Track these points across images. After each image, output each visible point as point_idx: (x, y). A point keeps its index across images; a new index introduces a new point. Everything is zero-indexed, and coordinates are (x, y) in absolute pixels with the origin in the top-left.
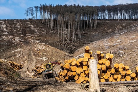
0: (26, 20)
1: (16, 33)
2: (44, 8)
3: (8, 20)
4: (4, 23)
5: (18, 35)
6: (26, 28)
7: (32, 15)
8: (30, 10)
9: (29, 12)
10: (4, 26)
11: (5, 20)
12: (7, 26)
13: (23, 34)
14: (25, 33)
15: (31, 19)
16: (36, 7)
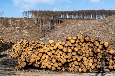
0: (23, 18)
1: (16, 26)
2: (32, 12)
3: (13, 18)
4: (11, 20)
5: (17, 27)
6: (22, 23)
7: (26, 15)
8: (25, 13)
9: (25, 14)
10: (11, 21)
11: (11, 18)
12: (12, 22)
13: (20, 27)
14: (21, 26)
15: (26, 18)
16: (28, 11)
